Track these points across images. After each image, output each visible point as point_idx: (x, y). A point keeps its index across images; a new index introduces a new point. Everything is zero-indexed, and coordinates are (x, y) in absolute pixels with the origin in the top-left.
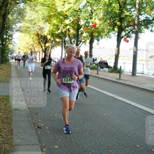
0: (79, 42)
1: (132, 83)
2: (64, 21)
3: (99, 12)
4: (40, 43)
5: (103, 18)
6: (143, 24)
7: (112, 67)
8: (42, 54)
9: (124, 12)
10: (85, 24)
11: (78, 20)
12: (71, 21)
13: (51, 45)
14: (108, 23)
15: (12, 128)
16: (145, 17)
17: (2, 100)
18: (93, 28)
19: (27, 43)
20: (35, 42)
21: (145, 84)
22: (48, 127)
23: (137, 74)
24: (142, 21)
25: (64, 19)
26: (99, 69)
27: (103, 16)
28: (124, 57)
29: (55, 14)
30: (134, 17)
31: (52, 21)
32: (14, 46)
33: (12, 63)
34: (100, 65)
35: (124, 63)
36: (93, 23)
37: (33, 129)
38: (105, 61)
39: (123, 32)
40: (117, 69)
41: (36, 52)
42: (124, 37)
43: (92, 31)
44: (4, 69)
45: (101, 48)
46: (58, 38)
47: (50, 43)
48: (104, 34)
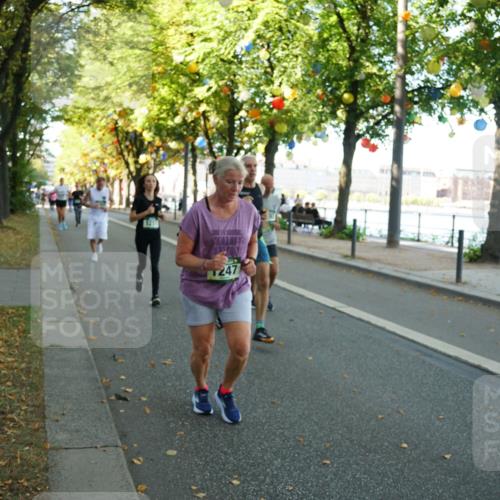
0: (235, 151)
1: (389, 267)
2: (190, 91)
3: (291, 64)
4: (121, 153)
5: (304, 81)
6: (416, 99)
7: (329, 223)
8: (129, 185)
9: (362, 65)
10: (253, 99)
11: (232, 87)
12: (213, 90)
13: (155, 160)
14: (318, 97)
15: (43, 400)
16: (423, 78)
17: (15, 319)
18: (275, 111)
19: (86, 155)
20: (109, 151)
21: (426, 270)
22: (149, 397)
23: (402, 243)
24: (413, 91)
25: (191, 85)
26: (292, 228)
27: (303, 75)
28: (365, 193)
29: (166, 70)
30: (391, 79)
31: (157, 91)
32: (48, 162)
33: (42, 213)
34: (295, 217)
35: (366, 211)
36: (274, 96)
37: (102, 402)
38: (310, 206)
39: (361, 121)
40: (345, 227)
41: (111, 180)
42: (363, 135)
43: (272, 118)
44: (18, 229)
45: (297, 167)
46: (175, 140)
47: (151, 153)
48: (306, 127)
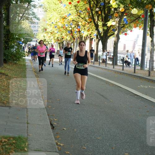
4: (92, 18)
8: (97, 44)
13: (119, 24)
17: (7, 146)
20: (82, 16)
33: (28, 63)
41: (83, 38)
46: (136, 7)
